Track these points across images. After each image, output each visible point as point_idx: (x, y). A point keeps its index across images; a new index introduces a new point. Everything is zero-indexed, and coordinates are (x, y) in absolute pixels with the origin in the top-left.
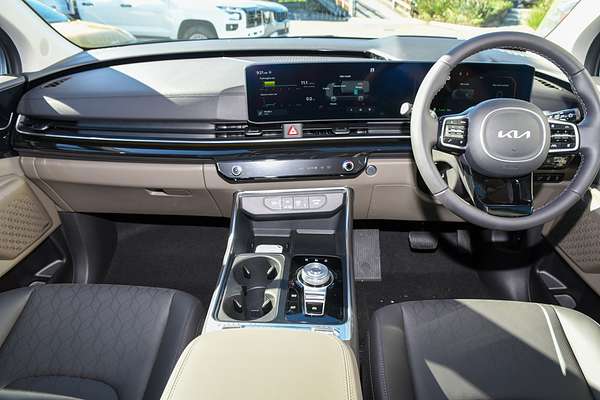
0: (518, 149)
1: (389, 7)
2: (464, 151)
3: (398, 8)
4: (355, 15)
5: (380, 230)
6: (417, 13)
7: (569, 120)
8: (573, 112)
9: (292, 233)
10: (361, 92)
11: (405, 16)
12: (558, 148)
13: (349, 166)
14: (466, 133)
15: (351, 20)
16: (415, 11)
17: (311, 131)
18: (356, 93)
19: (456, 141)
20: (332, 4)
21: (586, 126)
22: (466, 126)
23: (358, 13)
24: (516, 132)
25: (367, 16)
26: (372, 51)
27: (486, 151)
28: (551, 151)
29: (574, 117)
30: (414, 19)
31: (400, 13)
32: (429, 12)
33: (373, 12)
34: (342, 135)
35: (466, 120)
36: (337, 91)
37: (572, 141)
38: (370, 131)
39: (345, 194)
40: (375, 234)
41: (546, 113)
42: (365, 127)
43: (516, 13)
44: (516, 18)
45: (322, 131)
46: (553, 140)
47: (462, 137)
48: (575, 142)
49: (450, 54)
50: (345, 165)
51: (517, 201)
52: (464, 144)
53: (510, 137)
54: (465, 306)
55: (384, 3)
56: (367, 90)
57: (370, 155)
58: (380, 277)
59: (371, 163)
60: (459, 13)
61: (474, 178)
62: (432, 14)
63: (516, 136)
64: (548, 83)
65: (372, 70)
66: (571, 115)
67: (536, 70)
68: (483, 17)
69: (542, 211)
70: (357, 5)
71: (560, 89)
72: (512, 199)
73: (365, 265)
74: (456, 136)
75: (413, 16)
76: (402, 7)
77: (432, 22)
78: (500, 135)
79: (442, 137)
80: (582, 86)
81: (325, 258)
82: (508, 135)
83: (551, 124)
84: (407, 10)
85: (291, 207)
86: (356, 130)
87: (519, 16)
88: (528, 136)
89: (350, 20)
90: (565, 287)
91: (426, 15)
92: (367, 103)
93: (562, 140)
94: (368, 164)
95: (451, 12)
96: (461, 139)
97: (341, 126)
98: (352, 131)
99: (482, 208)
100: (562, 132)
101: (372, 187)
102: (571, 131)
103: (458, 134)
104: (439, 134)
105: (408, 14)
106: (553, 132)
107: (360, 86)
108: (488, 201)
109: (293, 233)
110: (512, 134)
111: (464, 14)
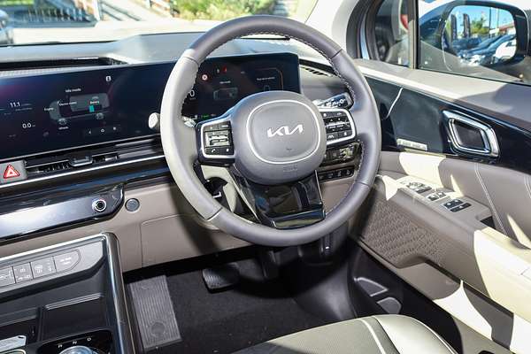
0: (294, 147)
1: (144, 7)
2: (233, 160)
3: (154, 7)
4: (102, 18)
5: (167, 276)
6: (178, 12)
7: (342, 106)
8: (344, 98)
9: (38, 311)
10: (98, 108)
11: (165, 16)
12: (335, 139)
13: (100, 205)
14: (231, 138)
15: (99, 24)
16: (174, 10)
17: (40, 169)
18: (92, 109)
19: (221, 150)
20: (70, 6)
21: (357, 109)
22: (230, 130)
23: (106, 16)
24: (286, 128)
25: (119, 19)
26: (110, 56)
27: (257, 155)
28: (329, 143)
29: (346, 103)
30: (176, 19)
31: (158, 13)
32: (191, 10)
33: (126, 13)
34: (83, 166)
35: (228, 123)
36: (65, 111)
37: (347, 128)
38: (121, 156)
39: (104, 242)
40: (161, 282)
41: (316, 102)
42: (113, 151)
43: (283, 5)
44: (284, 10)
45: (55, 166)
46: (329, 131)
47: (227, 143)
48: (350, 128)
49: (194, 46)
50: (94, 205)
51: (306, 207)
52: (232, 152)
53: (281, 134)
54: (280, 347)
55: (137, 3)
56: (106, 104)
57: (126, 186)
58: (179, 337)
59: (129, 195)
60: (225, 9)
61: (252, 189)
62: (195, 11)
63: (287, 132)
64: (316, 70)
65: (108, 78)
66: (342, 101)
67: (300, 58)
68: (250, 11)
69: (334, 211)
70: (103, 6)
71: (329, 75)
72: (300, 206)
73: (158, 326)
74: (219, 144)
75: (173, 15)
76: (158, 5)
77: (196, 21)
78: (270, 134)
79: (202, 148)
80: (344, 68)
81: (87, 335)
82: (278, 132)
83: (322, 113)
84: (166, 9)
85: (29, 277)
86: (104, 157)
87: (286, 8)
88: (301, 130)
89: (97, 24)
90: (386, 290)
91: (189, 14)
92: (109, 121)
93: (337, 129)
94: (126, 198)
95: (216, 10)
96: (226, 147)
97: (80, 154)
98: (97, 159)
99: (267, 224)
100: (335, 120)
101: (138, 225)
102: (344, 118)
103: (221, 140)
104: (199, 145)
105: (168, 13)
106: (327, 121)
107: (95, 100)
108: (273, 214)
109: (41, 311)
110: (283, 131)
111: (230, 10)
